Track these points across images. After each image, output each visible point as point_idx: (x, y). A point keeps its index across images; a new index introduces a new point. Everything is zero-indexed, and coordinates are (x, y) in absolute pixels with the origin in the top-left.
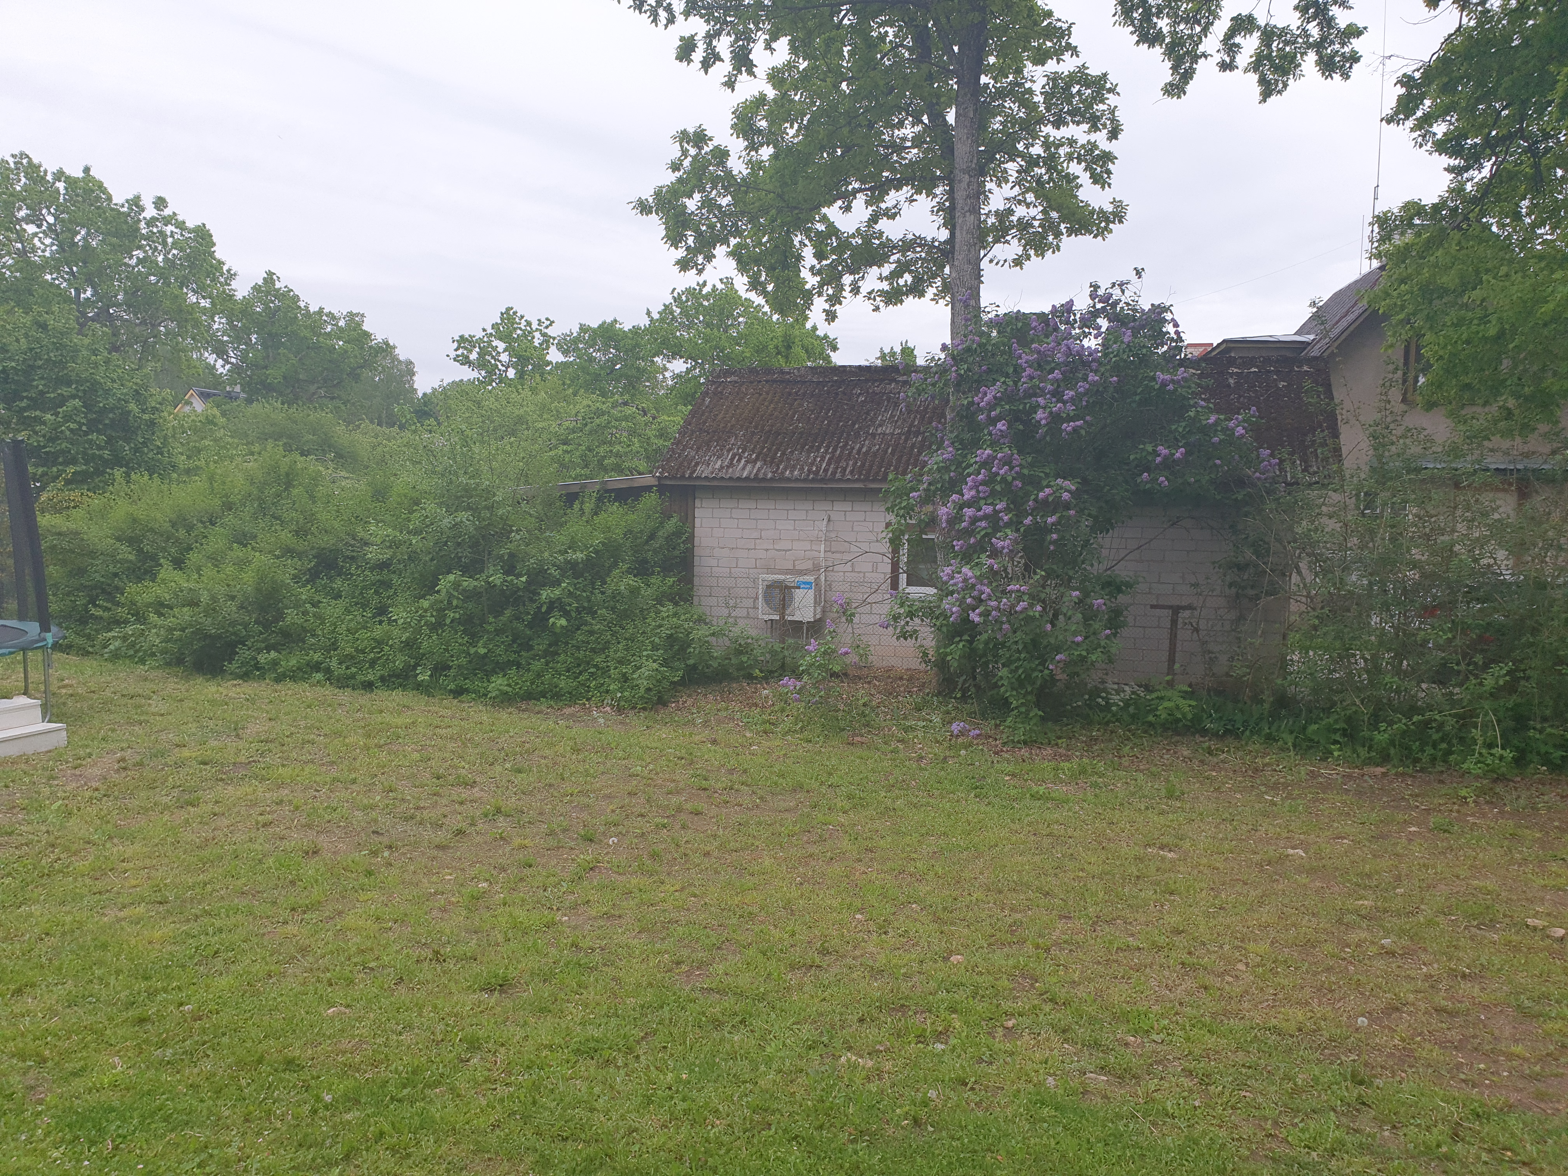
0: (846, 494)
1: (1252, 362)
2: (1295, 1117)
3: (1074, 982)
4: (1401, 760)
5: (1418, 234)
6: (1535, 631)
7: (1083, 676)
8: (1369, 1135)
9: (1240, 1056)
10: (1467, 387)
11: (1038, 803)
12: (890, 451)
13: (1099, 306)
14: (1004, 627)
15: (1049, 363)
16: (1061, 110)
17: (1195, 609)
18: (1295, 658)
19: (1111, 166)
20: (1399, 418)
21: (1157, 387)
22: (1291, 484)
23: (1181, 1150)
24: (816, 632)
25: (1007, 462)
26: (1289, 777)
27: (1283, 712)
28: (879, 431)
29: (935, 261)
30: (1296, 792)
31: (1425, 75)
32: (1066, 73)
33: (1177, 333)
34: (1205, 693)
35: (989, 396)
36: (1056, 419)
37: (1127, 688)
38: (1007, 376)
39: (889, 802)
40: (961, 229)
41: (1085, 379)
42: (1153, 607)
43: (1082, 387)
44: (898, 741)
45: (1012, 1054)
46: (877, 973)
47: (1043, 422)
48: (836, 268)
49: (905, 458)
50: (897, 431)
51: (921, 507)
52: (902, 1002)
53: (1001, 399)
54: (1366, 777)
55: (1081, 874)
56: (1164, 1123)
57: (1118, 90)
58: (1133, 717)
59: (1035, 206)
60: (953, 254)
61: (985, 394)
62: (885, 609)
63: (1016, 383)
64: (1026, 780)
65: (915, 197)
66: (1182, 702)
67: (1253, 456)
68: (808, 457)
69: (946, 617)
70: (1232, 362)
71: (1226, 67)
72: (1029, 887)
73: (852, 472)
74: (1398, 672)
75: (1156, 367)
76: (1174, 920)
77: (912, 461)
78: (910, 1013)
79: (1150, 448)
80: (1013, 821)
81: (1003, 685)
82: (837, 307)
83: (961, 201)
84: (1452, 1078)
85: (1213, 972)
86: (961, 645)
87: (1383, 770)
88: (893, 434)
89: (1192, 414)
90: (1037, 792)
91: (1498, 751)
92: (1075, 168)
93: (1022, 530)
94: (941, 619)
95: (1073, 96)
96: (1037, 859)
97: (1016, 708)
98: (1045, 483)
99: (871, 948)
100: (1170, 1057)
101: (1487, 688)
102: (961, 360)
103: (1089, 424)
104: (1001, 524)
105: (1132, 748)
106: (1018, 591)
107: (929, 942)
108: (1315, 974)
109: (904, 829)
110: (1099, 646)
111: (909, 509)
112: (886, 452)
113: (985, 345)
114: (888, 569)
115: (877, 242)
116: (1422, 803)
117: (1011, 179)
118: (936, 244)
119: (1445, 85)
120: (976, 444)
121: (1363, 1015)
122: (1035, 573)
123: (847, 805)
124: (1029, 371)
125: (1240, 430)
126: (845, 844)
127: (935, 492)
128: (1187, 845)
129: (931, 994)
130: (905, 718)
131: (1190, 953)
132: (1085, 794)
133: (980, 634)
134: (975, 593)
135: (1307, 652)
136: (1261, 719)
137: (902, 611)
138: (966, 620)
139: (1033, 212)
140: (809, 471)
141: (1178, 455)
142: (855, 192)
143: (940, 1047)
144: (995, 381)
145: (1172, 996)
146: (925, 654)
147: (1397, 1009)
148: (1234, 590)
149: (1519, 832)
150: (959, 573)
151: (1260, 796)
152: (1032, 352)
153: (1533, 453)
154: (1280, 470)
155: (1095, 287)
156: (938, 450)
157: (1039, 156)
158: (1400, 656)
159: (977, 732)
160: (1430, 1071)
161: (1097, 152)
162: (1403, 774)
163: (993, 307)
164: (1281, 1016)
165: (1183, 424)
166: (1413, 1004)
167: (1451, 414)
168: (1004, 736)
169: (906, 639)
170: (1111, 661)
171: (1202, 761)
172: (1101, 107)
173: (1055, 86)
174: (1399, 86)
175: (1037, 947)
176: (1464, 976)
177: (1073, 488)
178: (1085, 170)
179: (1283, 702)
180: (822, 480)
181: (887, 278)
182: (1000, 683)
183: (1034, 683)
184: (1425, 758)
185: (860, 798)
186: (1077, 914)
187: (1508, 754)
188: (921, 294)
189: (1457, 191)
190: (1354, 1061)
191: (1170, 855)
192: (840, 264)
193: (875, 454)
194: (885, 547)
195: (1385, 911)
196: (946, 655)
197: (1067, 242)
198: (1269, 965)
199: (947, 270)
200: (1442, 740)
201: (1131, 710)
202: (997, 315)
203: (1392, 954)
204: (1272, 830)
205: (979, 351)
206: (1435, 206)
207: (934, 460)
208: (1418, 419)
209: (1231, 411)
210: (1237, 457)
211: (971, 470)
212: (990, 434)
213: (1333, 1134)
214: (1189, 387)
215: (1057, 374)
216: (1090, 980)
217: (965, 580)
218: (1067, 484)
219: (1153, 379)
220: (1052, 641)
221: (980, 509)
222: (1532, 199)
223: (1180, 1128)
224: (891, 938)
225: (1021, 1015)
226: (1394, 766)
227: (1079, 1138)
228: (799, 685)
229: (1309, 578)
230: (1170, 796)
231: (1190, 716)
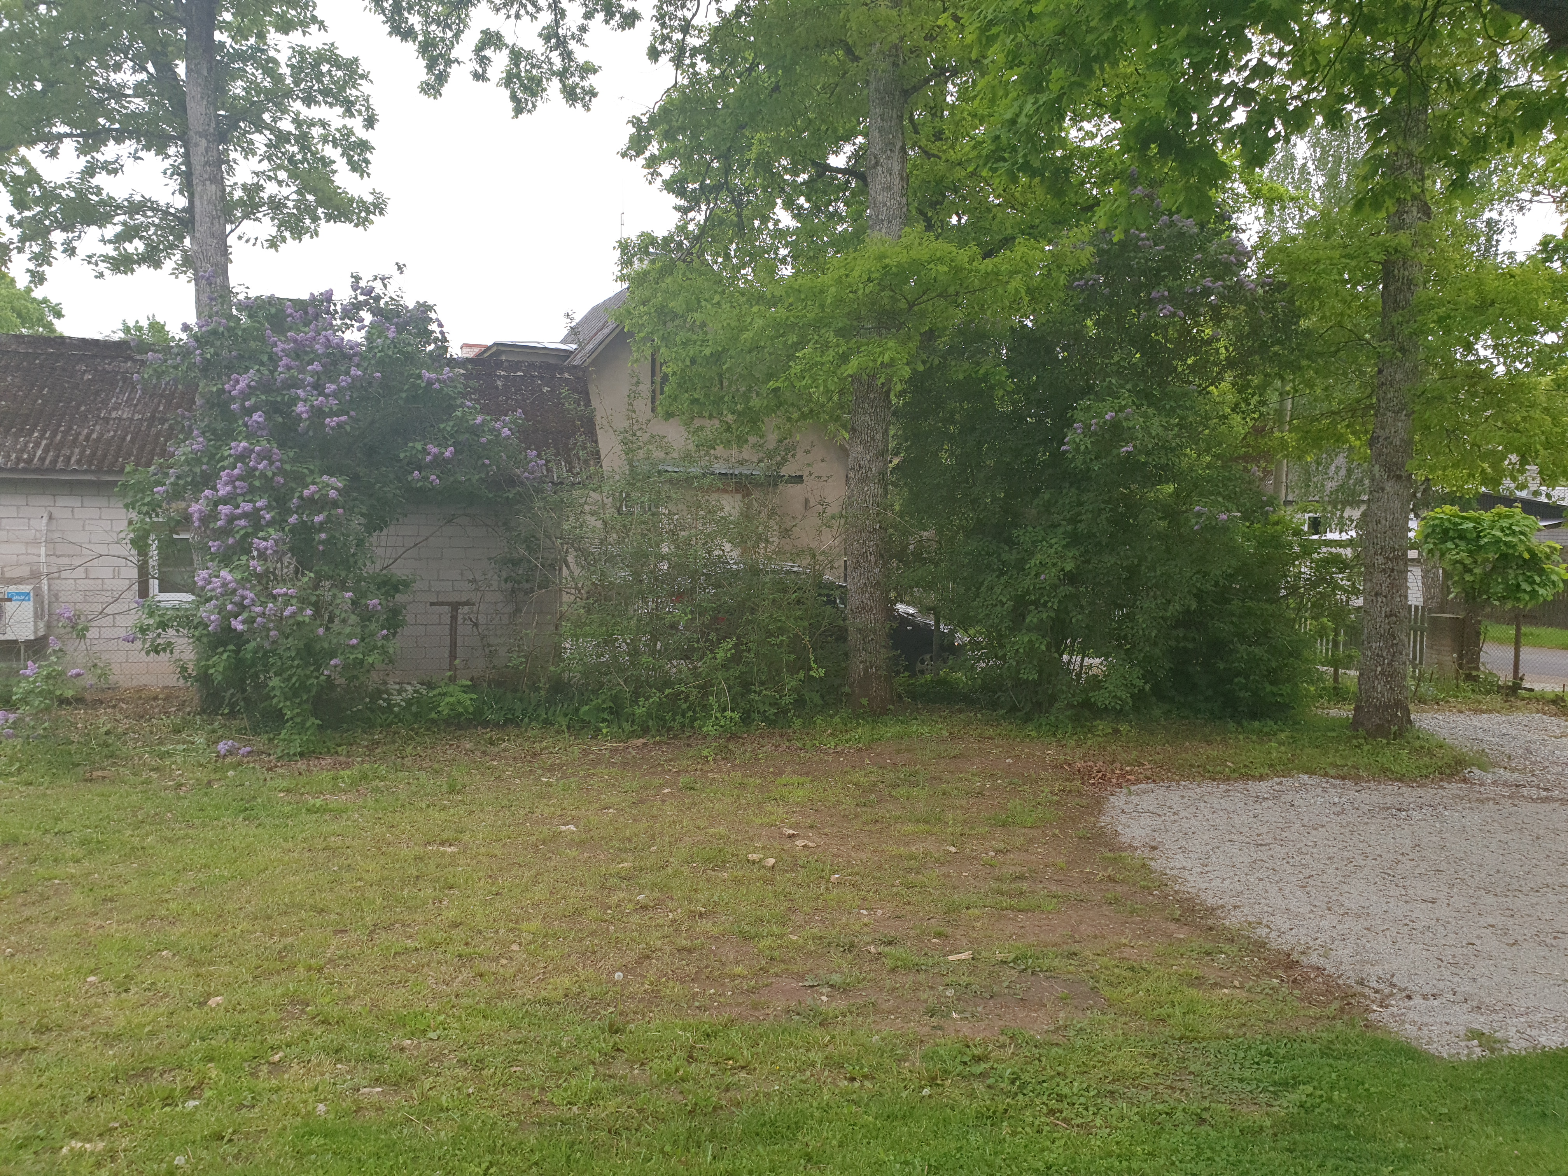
0: (73, 487)
1: (516, 366)
2: (560, 1078)
3: (349, 997)
4: (658, 730)
5: (653, 262)
6: (753, 611)
7: (362, 679)
8: (621, 1078)
9: (513, 1035)
10: (695, 401)
11: (314, 817)
12: (129, 438)
13: (361, 298)
14: (271, 633)
15: (306, 353)
16: (311, 88)
17: (474, 604)
18: (567, 645)
19: (368, 155)
20: (644, 427)
21: (423, 385)
22: (557, 484)
23: (455, 1142)
24: (35, 653)
25: (265, 456)
26: (564, 758)
27: (559, 697)
28: (114, 415)
29: (172, 230)
30: (570, 771)
31: (651, 119)
32: (314, 49)
33: (442, 333)
34: (485, 685)
35: (242, 385)
36: (318, 413)
37: (409, 688)
38: (262, 364)
39: (136, 841)
40: (201, 197)
41: (347, 373)
42: (432, 604)
43: (344, 381)
44: (152, 770)
45: (277, 1090)
46: (110, 1039)
47: (305, 415)
48: (41, 221)
49: (148, 447)
50: (137, 416)
51: (168, 503)
52: (145, 1065)
53: (255, 388)
54: (630, 750)
55: (359, 884)
56: (439, 1119)
57: (370, 77)
58: (416, 715)
59: (287, 185)
60: (193, 224)
61: (237, 382)
62: (131, 620)
63: (272, 372)
64: (303, 794)
65: (140, 154)
66: (463, 697)
67: (522, 456)
68: (16, 442)
69: (206, 626)
70: (499, 365)
71: (479, 77)
72: (301, 907)
73: (78, 462)
74: (653, 652)
75: (422, 365)
76: (451, 915)
77: (158, 450)
78: (155, 1075)
79: (419, 446)
80: (286, 840)
81: (275, 696)
82: (45, 268)
83: (198, 167)
84: (689, 1007)
85: (488, 958)
86: (225, 656)
87: (644, 741)
88: (131, 419)
89: (459, 414)
90: (314, 805)
91: (728, 713)
92: (330, 152)
93: (287, 529)
94: (200, 629)
95: (323, 75)
96: (311, 876)
97: (292, 719)
98: (309, 480)
99: (107, 1012)
100: (446, 1051)
101: (719, 661)
102: (207, 343)
103: (356, 420)
104: (263, 522)
105: (415, 747)
106: (286, 594)
107: (181, 990)
108: (581, 940)
109: (154, 869)
110: (375, 647)
111: (154, 507)
112: (124, 439)
113: (234, 329)
114: (134, 574)
115: (94, 197)
116: (674, 767)
117: (259, 152)
118: (172, 210)
119: (667, 132)
120: (229, 435)
121: (620, 970)
122: (303, 575)
123: (79, 852)
124: (285, 361)
125: (506, 432)
126: (77, 898)
127: (184, 487)
128: (466, 837)
129: (182, 1047)
130: (161, 743)
131: (466, 944)
132: (365, 801)
133: (248, 641)
134: (237, 599)
135: (577, 640)
136: (538, 705)
137: (151, 622)
138: (229, 629)
139: (285, 191)
140: (19, 460)
141: (447, 454)
142: (60, 137)
143: (191, 1104)
144: (247, 369)
145: (449, 990)
146: (184, 669)
147: (648, 957)
148: (509, 585)
149: (745, 781)
150: (217, 577)
151: (537, 779)
152: (287, 340)
153: (747, 461)
154: (547, 470)
155: (357, 278)
156: (186, 439)
157: (289, 133)
158: (654, 638)
159: (248, 749)
160: (672, 1005)
161: (353, 139)
162: (660, 743)
163: (242, 289)
164: (550, 987)
165: (451, 423)
166: (660, 950)
167: (687, 424)
168: (279, 750)
169: (157, 653)
170: (391, 661)
171: (484, 752)
172: (354, 92)
173: (303, 60)
174: (630, 125)
175: (310, 969)
176: (701, 915)
177: (340, 485)
178: (343, 155)
179: (558, 687)
180: (37, 470)
181: (110, 242)
182: (272, 694)
183: (309, 691)
184: (676, 726)
185: (98, 842)
186: (353, 926)
187: (736, 715)
188: (157, 265)
189: (682, 228)
190: (612, 1013)
191: (449, 850)
192: (47, 217)
193: (109, 442)
194: (126, 549)
195: (642, 869)
196: (208, 667)
197: (326, 228)
198: (540, 941)
199: (187, 242)
200: (689, 708)
201: (414, 709)
202: (247, 298)
203: (645, 907)
204: (547, 810)
205: (226, 333)
206: (665, 239)
207: (182, 451)
208: (660, 427)
209: (498, 412)
210: (504, 457)
211: (226, 463)
212: (245, 425)
213: (592, 1085)
214: (455, 387)
215: (316, 366)
216: (366, 992)
217: (224, 585)
218: (333, 481)
219: (419, 377)
220: (326, 645)
221: (238, 507)
222: (737, 244)
223: (453, 1119)
224: (134, 994)
225: (288, 1045)
226: (653, 736)
227: (350, 1160)
228: (12, 717)
229: (577, 571)
230: (452, 790)
231: (471, 709)
